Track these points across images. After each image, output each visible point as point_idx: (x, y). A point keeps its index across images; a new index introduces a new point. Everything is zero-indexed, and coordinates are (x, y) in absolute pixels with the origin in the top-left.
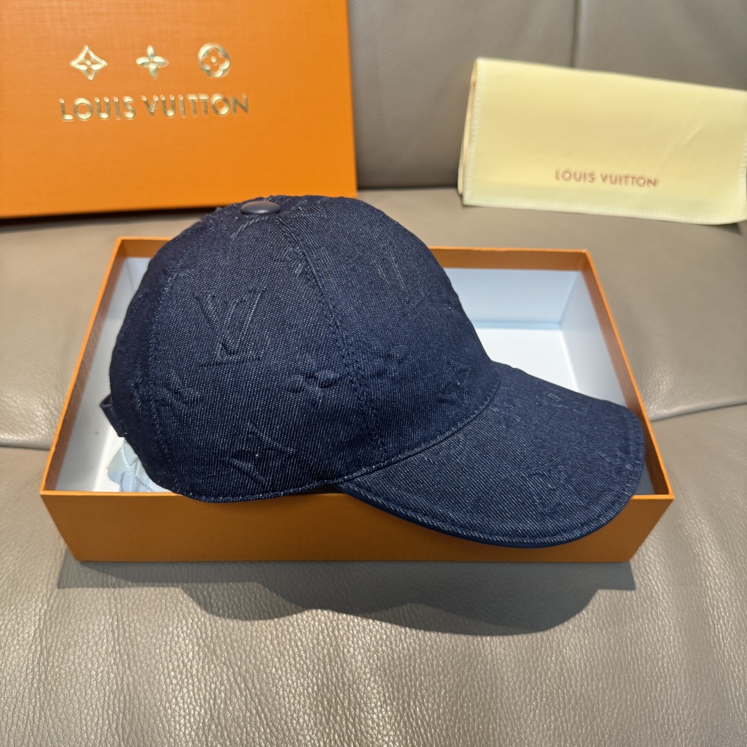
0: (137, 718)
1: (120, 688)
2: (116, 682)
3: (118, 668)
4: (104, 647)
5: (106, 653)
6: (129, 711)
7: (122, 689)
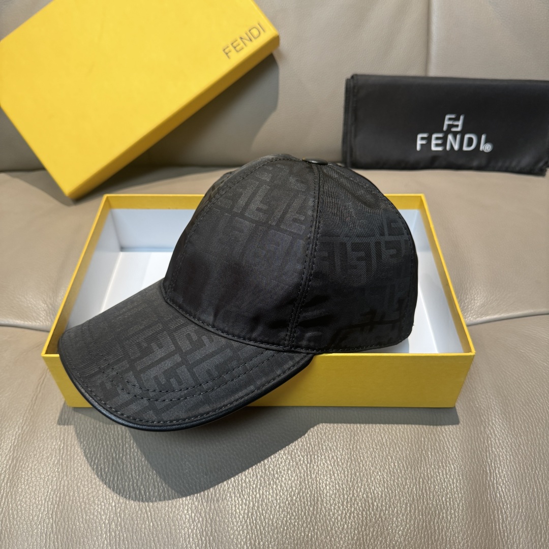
0: (66, 508)
1: (58, 488)
2: (57, 484)
3: (59, 475)
4: (52, 460)
5: (53, 464)
6: (62, 503)
7: (60, 488)
